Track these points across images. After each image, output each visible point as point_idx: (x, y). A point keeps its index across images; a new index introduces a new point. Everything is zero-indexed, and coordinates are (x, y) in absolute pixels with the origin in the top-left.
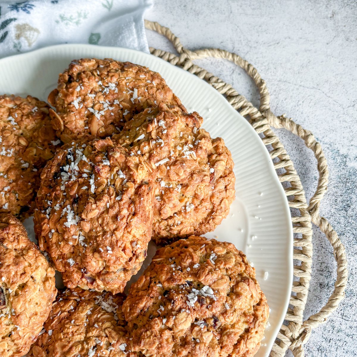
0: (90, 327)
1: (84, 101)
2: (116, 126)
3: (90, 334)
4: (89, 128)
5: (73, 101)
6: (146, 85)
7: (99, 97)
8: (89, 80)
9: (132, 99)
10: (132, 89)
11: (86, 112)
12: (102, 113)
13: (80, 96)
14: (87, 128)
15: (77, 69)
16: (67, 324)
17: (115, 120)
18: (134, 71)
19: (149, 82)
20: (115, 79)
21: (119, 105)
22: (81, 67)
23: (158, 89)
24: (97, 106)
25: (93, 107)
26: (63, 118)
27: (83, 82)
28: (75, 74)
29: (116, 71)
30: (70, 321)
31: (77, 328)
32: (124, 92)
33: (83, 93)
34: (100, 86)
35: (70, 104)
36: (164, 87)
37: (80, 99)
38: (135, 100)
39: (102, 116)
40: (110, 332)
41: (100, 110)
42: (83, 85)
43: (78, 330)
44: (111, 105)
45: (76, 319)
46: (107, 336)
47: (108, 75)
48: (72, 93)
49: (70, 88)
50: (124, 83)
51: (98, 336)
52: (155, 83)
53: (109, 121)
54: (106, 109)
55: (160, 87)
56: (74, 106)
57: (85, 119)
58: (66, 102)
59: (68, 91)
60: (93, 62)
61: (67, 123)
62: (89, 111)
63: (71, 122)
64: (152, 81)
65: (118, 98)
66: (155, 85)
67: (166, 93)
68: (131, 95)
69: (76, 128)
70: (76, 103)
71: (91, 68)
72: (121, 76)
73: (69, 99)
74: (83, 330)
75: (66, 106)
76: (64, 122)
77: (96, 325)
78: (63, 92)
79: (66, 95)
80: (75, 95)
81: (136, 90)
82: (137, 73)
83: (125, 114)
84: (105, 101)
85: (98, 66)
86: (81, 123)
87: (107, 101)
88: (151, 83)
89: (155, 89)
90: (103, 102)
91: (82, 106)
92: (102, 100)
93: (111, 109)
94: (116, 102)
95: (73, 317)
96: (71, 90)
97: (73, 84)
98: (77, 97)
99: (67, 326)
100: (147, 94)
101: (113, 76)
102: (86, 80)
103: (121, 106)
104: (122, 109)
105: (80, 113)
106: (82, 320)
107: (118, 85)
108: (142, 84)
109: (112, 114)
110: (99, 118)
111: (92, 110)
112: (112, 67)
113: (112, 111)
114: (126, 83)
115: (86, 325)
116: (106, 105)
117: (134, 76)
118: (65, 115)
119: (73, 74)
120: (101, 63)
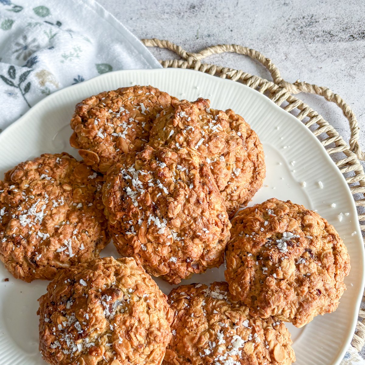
0: (209, 316)
1: (105, 130)
2: (141, 139)
3: (212, 321)
4: (120, 149)
5: (97, 134)
6: (147, 98)
7: (116, 122)
8: (100, 112)
9: (143, 112)
10: (138, 105)
11: (111, 138)
12: (125, 132)
13: (100, 128)
14: (119, 150)
15: (85, 109)
16: (188, 319)
17: (137, 134)
18: (132, 91)
19: (148, 94)
20: (120, 103)
21: (135, 121)
22: (87, 106)
23: (158, 97)
24: (118, 130)
25: (115, 132)
26: (95, 151)
27: (96, 116)
28: (86, 113)
29: (117, 97)
30: (190, 316)
31: (199, 319)
32: (134, 109)
33: (102, 124)
34: (111, 113)
35: (95, 137)
36: (161, 93)
37: (101, 130)
38: (145, 112)
39: (126, 135)
40: (230, 313)
41: (122, 132)
42: (99, 118)
43: (200, 321)
44: (129, 124)
45: (195, 312)
46: (228, 318)
47: (113, 103)
48: (93, 128)
49: (89, 125)
50: (129, 103)
51: (220, 321)
52: (153, 93)
53: (134, 137)
54: (127, 128)
55: (158, 94)
56: (100, 137)
57: (114, 143)
58: (91, 138)
59: (88, 128)
60: (94, 99)
61: (101, 153)
62: (113, 136)
63: (104, 151)
64: (150, 92)
65: (131, 117)
66: (154, 94)
67: (165, 97)
68: (140, 110)
69: (110, 154)
70: (100, 135)
71: (96, 104)
72: (124, 99)
73: (93, 134)
74: (204, 320)
75: (92, 141)
76: (98, 153)
77: (215, 312)
78: (84, 131)
79: (89, 132)
80: (96, 129)
81: (142, 104)
82: (134, 91)
83: (143, 125)
84: (122, 122)
85: (100, 100)
86: (111, 148)
87: (123, 122)
88: (150, 94)
89: (156, 97)
90: (121, 124)
91: (106, 134)
92: (119, 124)
93: (130, 126)
94: (131, 120)
95: (191, 312)
96: (90, 126)
97: (89, 121)
98: (98, 130)
99: (189, 320)
100: (151, 103)
101: (117, 102)
102: (98, 113)
103: (137, 121)
104: (139, 124)
105: (107, 140)
106: (200, 312)
107: (125, 106)
108: (144, 98)
109: (133, 130)
110: (125, 137)
111: (115, 135)
112: (112, 95)
113: (132, 128)
114: (131, 103)
115: (205, 315)
116: (125, 125)
117: (133, 95)
118: (96, 148)
119: (84, 113)
120: (100, 96)
